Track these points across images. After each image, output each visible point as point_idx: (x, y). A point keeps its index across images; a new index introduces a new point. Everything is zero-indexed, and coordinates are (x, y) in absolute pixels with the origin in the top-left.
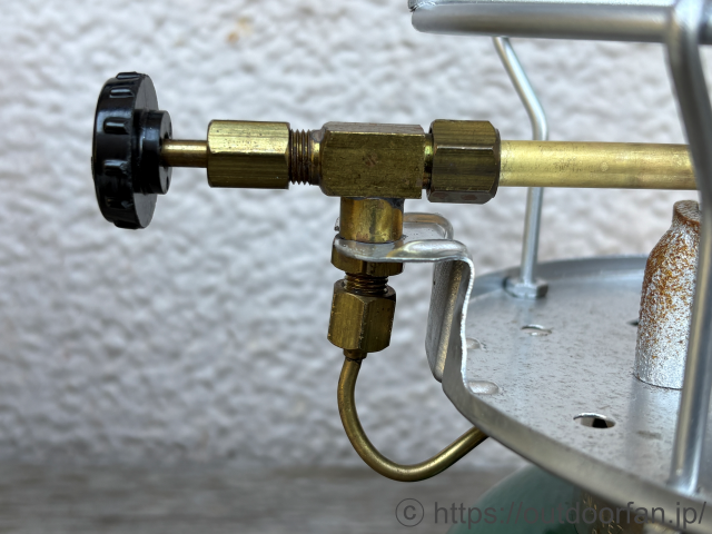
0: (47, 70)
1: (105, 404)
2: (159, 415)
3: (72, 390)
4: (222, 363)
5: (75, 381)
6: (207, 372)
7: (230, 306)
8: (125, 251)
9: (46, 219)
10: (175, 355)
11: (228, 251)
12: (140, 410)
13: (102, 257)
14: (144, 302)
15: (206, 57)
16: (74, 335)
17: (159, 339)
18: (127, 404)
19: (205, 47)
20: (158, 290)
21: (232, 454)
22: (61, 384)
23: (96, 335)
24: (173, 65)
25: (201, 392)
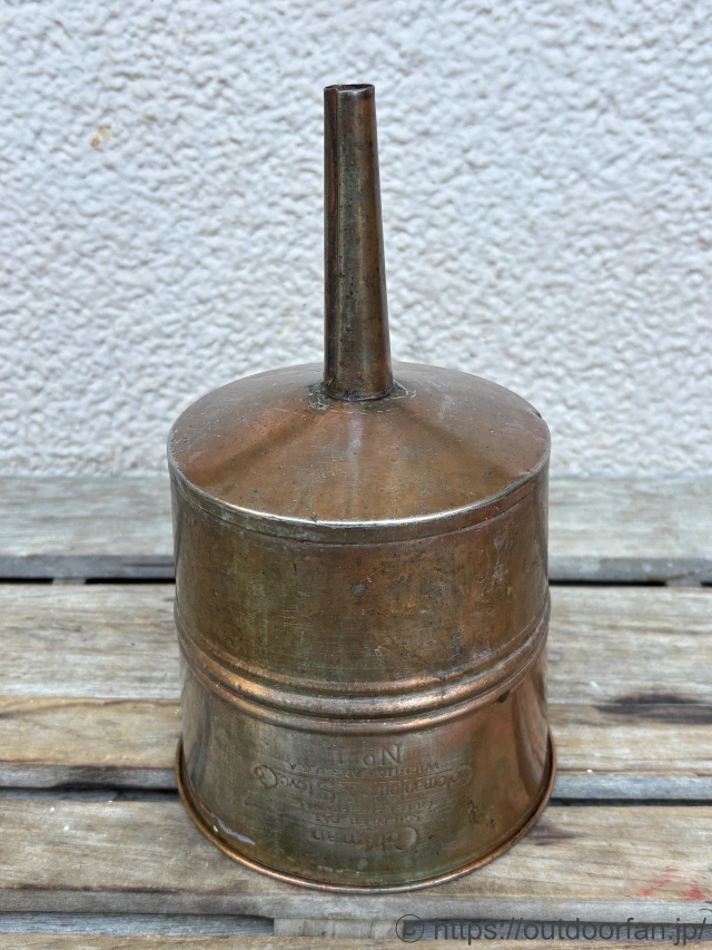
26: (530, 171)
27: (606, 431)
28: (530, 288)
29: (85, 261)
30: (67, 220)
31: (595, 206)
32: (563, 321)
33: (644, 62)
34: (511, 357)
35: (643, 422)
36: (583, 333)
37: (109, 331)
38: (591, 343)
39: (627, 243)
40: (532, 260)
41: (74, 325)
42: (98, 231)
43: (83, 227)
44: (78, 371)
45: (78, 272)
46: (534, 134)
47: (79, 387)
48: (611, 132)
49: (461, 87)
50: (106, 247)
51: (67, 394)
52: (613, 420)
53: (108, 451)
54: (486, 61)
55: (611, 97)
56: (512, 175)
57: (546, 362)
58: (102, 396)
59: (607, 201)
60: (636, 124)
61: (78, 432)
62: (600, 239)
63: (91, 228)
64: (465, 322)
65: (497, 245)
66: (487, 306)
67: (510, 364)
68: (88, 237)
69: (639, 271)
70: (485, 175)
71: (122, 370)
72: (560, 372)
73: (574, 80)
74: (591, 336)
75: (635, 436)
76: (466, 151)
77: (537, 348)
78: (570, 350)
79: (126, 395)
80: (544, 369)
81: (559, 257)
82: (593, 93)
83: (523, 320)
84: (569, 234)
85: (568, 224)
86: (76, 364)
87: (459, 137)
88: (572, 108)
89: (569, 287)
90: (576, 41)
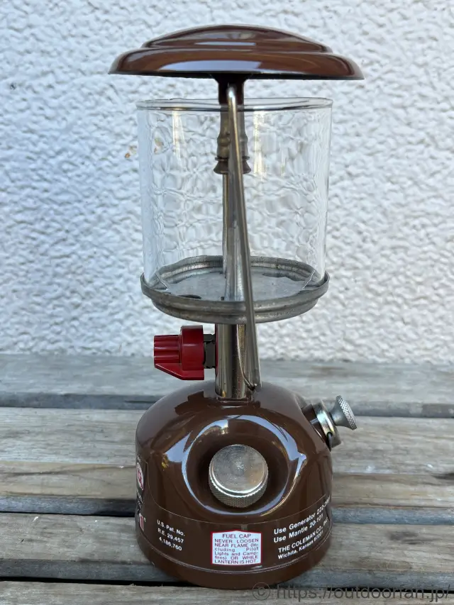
0: (41, 172)
1: (73, 330)
2: (97, 336)
3: (56, 324)
4: (128, 312)
5: (58, 320)
6: (120, 316)
7: (130, 283)
8: (80, 257)
9: (43, 242)
10: (105, 308)
11: (129, 257)
12: (90, 334)
13: (69, 260)
14: (90, 282)
15: (115, 165)
16: (58, 298)
17: (96, 300)
18: (82, 330)
19: (115, 160)
20: (96, 276)
21: (133, 355)
22: (52, 321)
23: (68, 298)
24: (100, 169)
25: (117, 324)
26: (384, 179)
27: (428, 339)
28: (383, 249)
29: (115, 226)
30: (106, 201)
31: (422, 200)
32: (402, 270)
34: (370, 290)
36: (414, 277)
37: (126, 270)
38: (419, 284)
39: (441, 223)
40: (384, 232)
41: (104, 265)
42: (125, 209)
43: (115, 206)
44: (104, 294)
45: (110, 233)
46: (386, 158)
47: (103, 304)
48: (432, 157)
49: (346, 129)
50: (128, 218)
51: (96, 309)
53: (117, 345)
54: (361, 115)
55: (432, 138)
56: (373, 181)
57: (391, 294)
58: (117, 310)
59: (429, 198)
60: (447, 154)
61: (99, 333)
62: (425, 221)
63: (120, 206)
64: (342, 269)
65: (364, 222)
66: (356, 259)
67: (370, 295)
68: (118, 212)
69: (448, 240)
70: (358, 181)
71: (131, 294)
72: (400, 301)
73: (411, 127)
74: (419, 279)
75: (445, 343)
76: (347, 166)
77: (386, 285)
78: (406, 288)
79: (132, 309)
80: (390, 298)
81: (400, 230)
82: (422, 135)
83: (378, 268)
84: (406, 217)
85: (406, 211)
86: (103, 290)
87: (343, 158)
88: (410, 143)
89: (406, 249)
90: (412, 105)
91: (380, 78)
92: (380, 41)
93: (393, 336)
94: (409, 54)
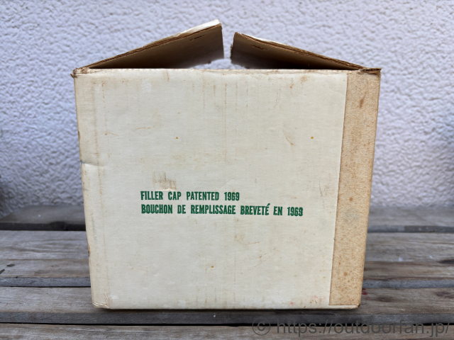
27: (394, 193)
31: (393, 121)
33: (408, 78)
35: (406, 190)
36: (388, 161)
38: (391, 164)
39: (402, 132)
48: (398, 99)
52: (396, 189)
55: (398, 89)
59: (396, 120)
60: (406, 97)
62: (394, 131)
69: (406, 141)
72: (380, 173)
74: (390, 161)
75: (403, 195)
78: (384, 166)
81: (381, 136)
82: (393, 87)
84: (385, 129)
85: (385, 126)
88: (387, 92)
89: (384, 146)
90: (388, 72)
91: (372, 59)
92: (372, 40)
93: (377, 191)
94: (387, 46)
